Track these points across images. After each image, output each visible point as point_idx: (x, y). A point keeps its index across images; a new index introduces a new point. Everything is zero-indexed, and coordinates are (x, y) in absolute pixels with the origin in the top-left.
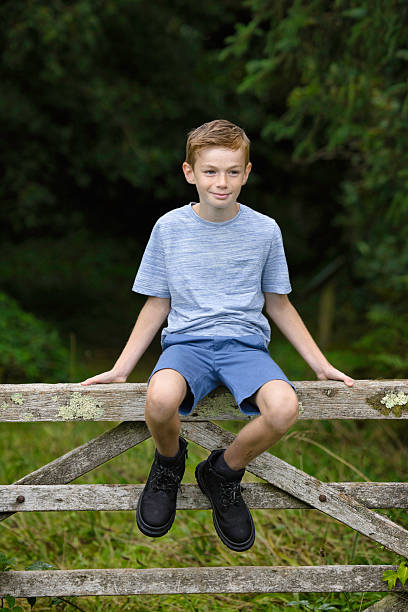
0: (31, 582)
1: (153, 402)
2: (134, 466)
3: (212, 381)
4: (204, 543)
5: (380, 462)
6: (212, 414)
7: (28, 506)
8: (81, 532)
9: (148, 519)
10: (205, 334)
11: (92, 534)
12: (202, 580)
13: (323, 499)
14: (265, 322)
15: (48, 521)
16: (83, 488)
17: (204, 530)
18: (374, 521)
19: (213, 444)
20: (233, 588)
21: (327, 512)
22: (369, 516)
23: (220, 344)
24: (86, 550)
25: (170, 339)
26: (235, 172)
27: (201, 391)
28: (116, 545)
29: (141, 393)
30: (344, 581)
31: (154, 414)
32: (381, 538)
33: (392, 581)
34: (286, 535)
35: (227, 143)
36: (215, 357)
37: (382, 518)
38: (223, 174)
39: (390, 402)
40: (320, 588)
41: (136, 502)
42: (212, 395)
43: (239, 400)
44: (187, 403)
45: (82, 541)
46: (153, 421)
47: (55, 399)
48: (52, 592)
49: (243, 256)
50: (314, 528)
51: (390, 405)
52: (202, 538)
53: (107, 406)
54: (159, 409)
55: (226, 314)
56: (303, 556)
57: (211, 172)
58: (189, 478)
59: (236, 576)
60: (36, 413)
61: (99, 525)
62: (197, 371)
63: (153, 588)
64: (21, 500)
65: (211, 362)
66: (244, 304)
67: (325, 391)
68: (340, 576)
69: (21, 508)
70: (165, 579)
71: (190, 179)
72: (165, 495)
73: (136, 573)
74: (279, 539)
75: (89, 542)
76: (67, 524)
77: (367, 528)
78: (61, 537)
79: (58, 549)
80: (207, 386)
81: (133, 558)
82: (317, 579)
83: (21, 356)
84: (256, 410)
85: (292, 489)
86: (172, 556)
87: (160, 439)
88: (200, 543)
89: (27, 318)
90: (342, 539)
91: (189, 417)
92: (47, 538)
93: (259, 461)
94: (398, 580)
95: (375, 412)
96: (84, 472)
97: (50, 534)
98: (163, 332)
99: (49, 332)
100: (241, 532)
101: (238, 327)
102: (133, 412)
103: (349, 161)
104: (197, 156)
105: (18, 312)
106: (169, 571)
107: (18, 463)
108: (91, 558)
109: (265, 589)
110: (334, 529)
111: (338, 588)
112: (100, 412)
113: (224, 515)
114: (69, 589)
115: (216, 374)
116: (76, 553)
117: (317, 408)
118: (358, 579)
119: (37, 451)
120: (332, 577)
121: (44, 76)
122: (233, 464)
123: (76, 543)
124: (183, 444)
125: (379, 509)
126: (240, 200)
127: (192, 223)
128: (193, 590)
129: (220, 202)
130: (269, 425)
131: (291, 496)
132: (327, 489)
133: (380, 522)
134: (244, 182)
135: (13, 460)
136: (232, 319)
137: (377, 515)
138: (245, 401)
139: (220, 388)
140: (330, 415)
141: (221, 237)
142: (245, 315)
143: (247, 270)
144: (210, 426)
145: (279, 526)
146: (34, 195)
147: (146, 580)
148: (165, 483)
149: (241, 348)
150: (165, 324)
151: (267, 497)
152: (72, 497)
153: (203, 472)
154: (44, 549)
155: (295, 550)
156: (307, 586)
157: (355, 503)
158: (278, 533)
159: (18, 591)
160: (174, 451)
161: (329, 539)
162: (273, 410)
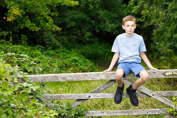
0: (92, 113)
1: (117, 75)
2: (111, 90)
3: (129, 71)
4: (127, 105)
5: (163, 88)
6: (129, 78)
7: (91, 98)
8: (101, 104)
9: (117, 100)
10: (127, 61)
11: (103, 104)
12: (128, 112)
13: (153, 95)
14: (140, 58)
15: (94, 102)
16: (102, 94)
17: (127, 103)
18: (164, 99)
19: (130, 84)
20: (135, 114)
21: (154, 98)
22: (163, 98)
23: (131, 63)
24: (102, 107)
25: (120, 62)
26: (133, 26)
27: (127, 73)
28: (109, 106)
29: (114, 74)
30: (158, 112)
31: (117, 78)
32: (166, 103)
33: (168, 112)
34: (144, 103)
35: (131, 20)
36: (130, 66)
37: (166, 99)
38: (130, 26)
39: (167, 74)
40: (153, 113)
41: (114, 97)
42: (129, 74)
43: (136, 75)
44: (124, 76)
45: (101, 105)
46: (117, 79)
47: (96, 75)
48: (97, 115)
49: (135, 44)
50: (150, 102)
51: (167, 75)
52: (127, 104)
53: (107, 77)
54: (118, 77)
55: (132, 56)
56: (148, 108)
57: (128, 26)
58: (125, 91)
59: (135, 111)
60: (92, 78)
61: (105, 102)
62: (126, 69)
63: (118, 114)
64: (90, 97)
65: (129, 67)
66: (136, 54)
67: (153, 72)
68: (157, 111)
69: (90, 98)
70: (120, 112)
71: (124, 28)
72: (120, 95)
73: (114, 111)
74: (143, 104)
75: (103, 106)
76: (98, 102)
77: (163, 101)
78: (97, 105)
79: (97, 107)
80: (128, 72)
81: (112, 109)
82: (153, 112)
83: (86, 68)
84: (140, 77)
85: (146, 93)
86: (120, 108)
87: (119, 83)
88: (126, 105)
89: (87, 60)
90: (156, 104)
91: (124, 78)
92: (94, 105)
93: (139, 87)
94: (170, 111)
95: (164, 76)
96: (103, 91)
97: (95, 104)
98: (118, 61)
99: (92, 63)
100: (136, 102)
101: (135, 59)
102: (113, 78)
103: (154, 25)
104: (125, 23)
105: (85, 59)
106: (121, 111)
107: (87, 90)
108: (103, 109)
109: (141, 114)
110: (155, 102)
111: (157, 113)
112: (106, 78)
113: (132, 99)
114: (100, 115)
115: (130, 69)
116: (100, 108)
117: (151, 76)
118: (161, 111)
119: (91, 87)
120: (155, 111)
121: (89, 8)
122: (134, 88)
123: (100, 106)
124: (123, 84)
125: (165, 97)
126: (134, 32)
127: (124, 37)
128: (126, 114)
129: (130, 32)
130: (142, 80)
131: (146, 94)
132: (154, 93)
133: (165, 99)
134: (135, 28)
135: (86, 89)
136: (133, 57)
137: (165, 98)
138: (137, 75)
139: (131, 72)
140: (154, 77)
141: (131, 40)
142: (136, 57)
143: (136, 47)
144: (129, 80)
145: (143, 102)
146: (88, 34)
147: (116, 113)
148: (120, 92)
149: (135, 64)
150: (119, 59)
151: (141, 95)
152: (100, 95)
153: (128, 90)
154: (94, 107)
155: (147, 106)
156: (150, 113)
157: (160, 96)
158: (143, 103)
159: (90, 115)
160: (121, 86)
161: (154, 104)
162: (143, 77)
